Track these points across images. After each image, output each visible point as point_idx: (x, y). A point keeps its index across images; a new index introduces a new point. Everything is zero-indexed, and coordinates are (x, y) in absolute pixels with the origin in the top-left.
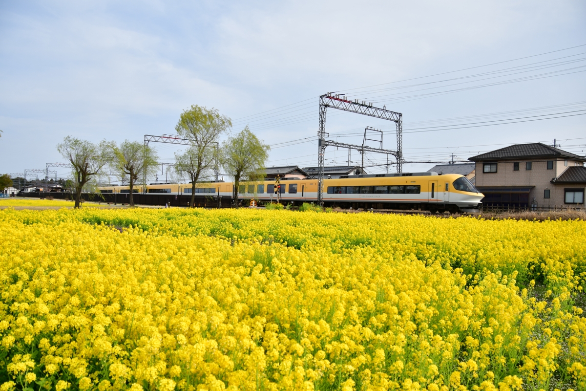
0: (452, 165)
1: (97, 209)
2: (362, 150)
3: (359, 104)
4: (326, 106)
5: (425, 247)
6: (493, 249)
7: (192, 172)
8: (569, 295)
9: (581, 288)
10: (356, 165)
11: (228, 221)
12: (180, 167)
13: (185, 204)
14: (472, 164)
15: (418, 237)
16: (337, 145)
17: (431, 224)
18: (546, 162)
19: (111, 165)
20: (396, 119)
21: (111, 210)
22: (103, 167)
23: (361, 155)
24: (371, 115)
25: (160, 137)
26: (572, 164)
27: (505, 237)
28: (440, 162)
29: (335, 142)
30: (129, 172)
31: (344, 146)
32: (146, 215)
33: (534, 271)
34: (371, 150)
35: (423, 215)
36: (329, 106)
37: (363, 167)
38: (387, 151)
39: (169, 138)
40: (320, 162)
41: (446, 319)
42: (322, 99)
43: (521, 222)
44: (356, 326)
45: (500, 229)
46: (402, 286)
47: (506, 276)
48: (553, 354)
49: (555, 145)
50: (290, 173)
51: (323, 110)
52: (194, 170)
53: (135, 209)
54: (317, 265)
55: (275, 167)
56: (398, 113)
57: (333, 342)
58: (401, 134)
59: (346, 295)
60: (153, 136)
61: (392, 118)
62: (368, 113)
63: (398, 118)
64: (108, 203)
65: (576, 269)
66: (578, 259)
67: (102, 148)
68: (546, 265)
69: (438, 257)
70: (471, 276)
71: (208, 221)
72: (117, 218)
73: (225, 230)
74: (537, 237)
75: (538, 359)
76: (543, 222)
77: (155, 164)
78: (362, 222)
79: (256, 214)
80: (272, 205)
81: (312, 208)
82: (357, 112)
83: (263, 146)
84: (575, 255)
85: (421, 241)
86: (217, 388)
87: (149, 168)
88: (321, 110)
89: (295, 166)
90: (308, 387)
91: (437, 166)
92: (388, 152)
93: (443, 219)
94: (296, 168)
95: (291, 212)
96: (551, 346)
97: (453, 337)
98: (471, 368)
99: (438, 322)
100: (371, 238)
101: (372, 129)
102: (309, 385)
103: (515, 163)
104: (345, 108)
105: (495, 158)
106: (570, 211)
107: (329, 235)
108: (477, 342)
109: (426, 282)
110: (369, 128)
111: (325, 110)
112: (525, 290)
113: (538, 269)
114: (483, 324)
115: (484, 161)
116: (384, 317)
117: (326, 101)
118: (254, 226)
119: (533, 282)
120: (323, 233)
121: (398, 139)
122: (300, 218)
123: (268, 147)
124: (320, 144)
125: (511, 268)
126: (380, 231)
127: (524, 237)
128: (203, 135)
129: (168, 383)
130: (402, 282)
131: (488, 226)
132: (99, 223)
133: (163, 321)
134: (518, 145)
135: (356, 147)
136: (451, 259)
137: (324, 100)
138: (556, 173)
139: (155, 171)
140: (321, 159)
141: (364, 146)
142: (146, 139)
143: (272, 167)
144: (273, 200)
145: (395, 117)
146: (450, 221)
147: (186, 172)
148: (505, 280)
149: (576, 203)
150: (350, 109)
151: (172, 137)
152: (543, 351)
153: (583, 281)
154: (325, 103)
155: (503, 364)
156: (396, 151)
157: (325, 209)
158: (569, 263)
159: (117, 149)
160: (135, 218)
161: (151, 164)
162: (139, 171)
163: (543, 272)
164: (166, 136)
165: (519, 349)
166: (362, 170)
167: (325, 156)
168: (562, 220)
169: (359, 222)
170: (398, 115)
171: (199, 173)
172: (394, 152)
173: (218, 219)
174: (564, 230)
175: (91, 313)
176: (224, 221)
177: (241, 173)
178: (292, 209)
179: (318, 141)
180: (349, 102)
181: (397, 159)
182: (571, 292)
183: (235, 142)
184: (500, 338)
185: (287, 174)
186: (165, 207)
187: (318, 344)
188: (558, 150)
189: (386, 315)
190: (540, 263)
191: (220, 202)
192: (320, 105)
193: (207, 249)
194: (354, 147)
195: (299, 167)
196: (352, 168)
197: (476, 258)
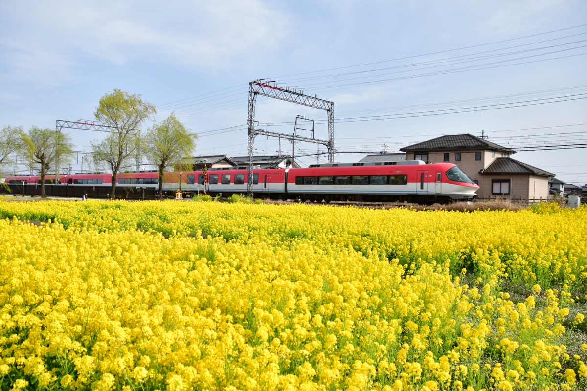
0: (384, 155)
1: (4, 202)
2: (293, 140)
3: (290, 92)
4: (256, 93)
5: (361, 239)
6: (427, 239)
7: (112, 161)
8: (497, 281)
9: (507, 275)
10: (286, 155)
11: (154, 214)
12: (98, 156)
13: (104, 196)
14: (403, 154)
15: (352, 229)
16: (267, 134)
17: (364, 216)
18: (475, 153)
19: (19, 153)
20: (327, 108)
21: (21, 203)
22: (9, 155)
23: (292, 144)
24: (303, 104)
25: (75, 123)
26: (499, 156)
27: (438, 228)
28: (372, 153)
29: (265, 131)
30: (40, 161)
31: (274, 135)
32: (63, 208)
33: (465, 260)
34: (302, 139)
35: (356, 206)
36: (258, 93)
37: (293, 157)
38: (318, 140)
39: (85, 124)
40: (249, 152)
41: (388, 307)
42: (251, 86)
43: (452, 212)
44: (306, 314)
45: (432, 220)
46: (344, 277)
47: (439, 265)
48: (484, 333)
49: (483, 137)
50: (217, 163)
51: (253, 98)
52: (114, 159)
53: (49, 202)
54: (260, 258)
55: (201, 156)
56: (329, 102)
57: (286, 330)
58: (332, 124)
59: (293, 286)
60: (66, 121)
61: (324, 107)
62: (299, 101)
63: (330, 107)
64: (14, 196)
65: (503, 258)
66: (505, 248)
67: (8, 134)
68: (476, 254)
69: (375, 248)
70: (406, 266)
71: (133, 215)
72: (30, 212)
73: (153, 224)
74: (467, 228)
75: (471, 338)
76: (472, 212)
77: (69, 152)
78: (294, 214)
79: (184, 207)
80: (199, 196)
81: (242, 199)
82: (287, 100)
83: (190, 135)
84: (502, 244)
85: (357, 232)
86: (190, 374)
87: (63, 156)
88: (250, 98)
89: (223, 156)
90: (274, 368)
91: (368, 156)
92: (319, 142)
93: (376, 210)
94: (223, 158)
95: (220, 204)
96: (483, 326)
97: (395, 322)
98: (416, 345)
99: (380, 310)
100: (306, 231)
101: (303, 117)
102: (275, 366)
103: (445, 154)
104: (275, 95)
105: (426, 148)
106: (497, 202)
107: (264, 228)
108: (416, 326)
109: (366, 273)
110: (300, 117)
111: (255, 97)
112: (458, 278)
113: (469, 258)
114: (421, 309)
115: (415, 152)
116: (331, 305)
117: (256, 87)
118: (184, 219)
119: (465, 270)
120: (256, 225)
121: (330, 129)
122: (230, 210)
123: (195, 136)
124: (249, 133)
125: (444, 258)
126: (314, 224)
127: (455, 227)
128: (125, 122)
129: (141, 370)
130: (344, 272)
131: (420, 216)
132: (11, 218)
133: (118, 316)
134: (448, 136)
135: (287, 137)
136: (387, 251)
137: (253, 87)
138: (483, 165)
139: (70, 161)
140: (250, 149)
141: (295, 135)
142: (58, 125)
143: (198, 156)
144: (200, 192)
145: (327, 106)
146: (383, 212)
147: (106, 162)
148: (440, 269)
149: (502, 194)
150: (281, 96)
151: (88, 122)
152: (475, 331)
153: (509, 268)
154: (255, 90)
155: (441, 345)
156: (328, 140)
157: (254, 201)
158: (497, 252)
159: (25, 135)
160: (51, 212)
161: (65, 152)
162: (52, 160)
163: (473, 261)
164: (81, 121)
165: (454, 331)
166: (293, 160)
167: (255, 146)
168: (490, 211)
169: (292, 214)
170: (329, 104)
171: (120, 162)
172: (326, 142)
173: (143, 212)
174: (492, 220)
175: (37, 311)
176: (151, 214)
177: (166, 163)
178: (221, 200)
179: (247, 130)
180: (280, 89)
181: (329, 149)
182: (498, 279)
183: (160, 130)
184: (438, 321)
185: (214, 163)
186: (82, 199)
187: (271, 333)
188: (486, 142)
189: (333, 304)
190: (471, 252)
191: (144, 194)
192: (249, 92)
193: (141, 244)
194: (284, 137)
195: (227, 157)
196: (283, 158)
197: (411, 249)
